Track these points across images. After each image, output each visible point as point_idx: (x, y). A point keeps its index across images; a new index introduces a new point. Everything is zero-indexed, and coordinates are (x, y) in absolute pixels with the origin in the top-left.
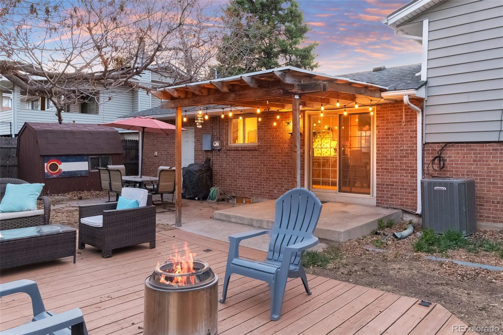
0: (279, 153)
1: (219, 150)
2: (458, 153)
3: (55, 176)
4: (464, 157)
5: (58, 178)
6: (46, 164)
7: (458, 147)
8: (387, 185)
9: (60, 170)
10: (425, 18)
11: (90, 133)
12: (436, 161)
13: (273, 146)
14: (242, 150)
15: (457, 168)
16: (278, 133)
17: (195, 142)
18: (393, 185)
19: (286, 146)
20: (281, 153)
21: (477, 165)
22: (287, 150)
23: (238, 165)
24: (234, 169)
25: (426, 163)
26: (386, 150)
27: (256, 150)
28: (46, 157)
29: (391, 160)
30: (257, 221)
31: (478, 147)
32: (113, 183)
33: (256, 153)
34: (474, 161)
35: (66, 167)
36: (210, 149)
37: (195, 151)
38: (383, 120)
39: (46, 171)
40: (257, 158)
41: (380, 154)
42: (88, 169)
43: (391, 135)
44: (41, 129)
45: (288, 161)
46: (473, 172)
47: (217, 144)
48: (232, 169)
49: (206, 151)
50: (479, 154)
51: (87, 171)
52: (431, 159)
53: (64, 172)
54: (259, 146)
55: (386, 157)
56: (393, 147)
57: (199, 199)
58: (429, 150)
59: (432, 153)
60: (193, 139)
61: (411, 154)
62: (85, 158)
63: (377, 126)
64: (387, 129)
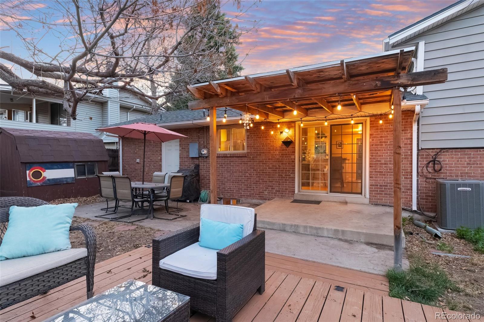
0: (269, 159)
1: (206, 157)
2: (453, 158)
3: (39, 184)
4: (458, 161)
5: (42, 186)
6: (28, 172)
7: (452, 152)
8: (381, 186)
9: (44, 178)
10: (422, 40)
11: (75, 140)
12: (431, 165)
13: (264, 153)
14: (230, 157)
15: (451, 170)
16: (268, 142)
17: (180, 150)
18: (387, 186)
19: (277, 152)
20: (272, 159)
21: (471, 167)
22: (278, 157)
23: (226, 170)
24: (223, 174)
25: (420, 167)
26: (380, 156)
27: (246, 157)
28: (29, 165)
29: (385, 164)
30: (292, 226)
31: (472, 152)
32: (118, 191)
33: (245, 160)
34: (468, 164)
35: (50, 174)
36: (197, 156)
37: (180, 158)
38: (377, 129)
39: (28, 179)
40: (247, 164)
41: (374, 159)
42: (74, 176)
43: (385, 142)
44: (21, 135)
45: (279, 166)
46: (467, 173)
47: (205, 152)
48: (220, 174)
49: (192, 158)
50: (473, 158)
51: (73, 178)
52: (425, 162)
53: (49, 180)
54: (248, 153)
55: (379, 161)
56: (387, 153)
57: (190, 202)
58: (423, 155)
59: (426, 158)
60: (178, 148)
61: (405, 158)
62: (71, 165)
63: (371, 135)
64: (381, 137)
